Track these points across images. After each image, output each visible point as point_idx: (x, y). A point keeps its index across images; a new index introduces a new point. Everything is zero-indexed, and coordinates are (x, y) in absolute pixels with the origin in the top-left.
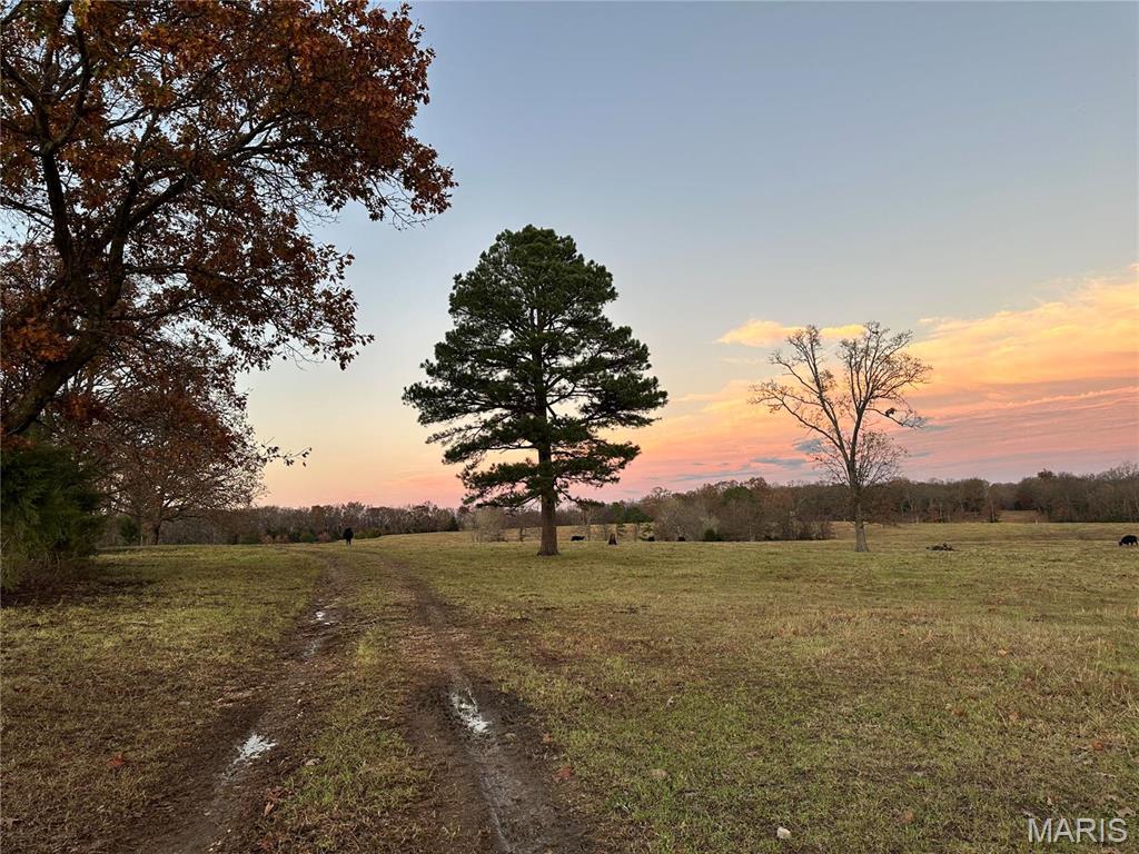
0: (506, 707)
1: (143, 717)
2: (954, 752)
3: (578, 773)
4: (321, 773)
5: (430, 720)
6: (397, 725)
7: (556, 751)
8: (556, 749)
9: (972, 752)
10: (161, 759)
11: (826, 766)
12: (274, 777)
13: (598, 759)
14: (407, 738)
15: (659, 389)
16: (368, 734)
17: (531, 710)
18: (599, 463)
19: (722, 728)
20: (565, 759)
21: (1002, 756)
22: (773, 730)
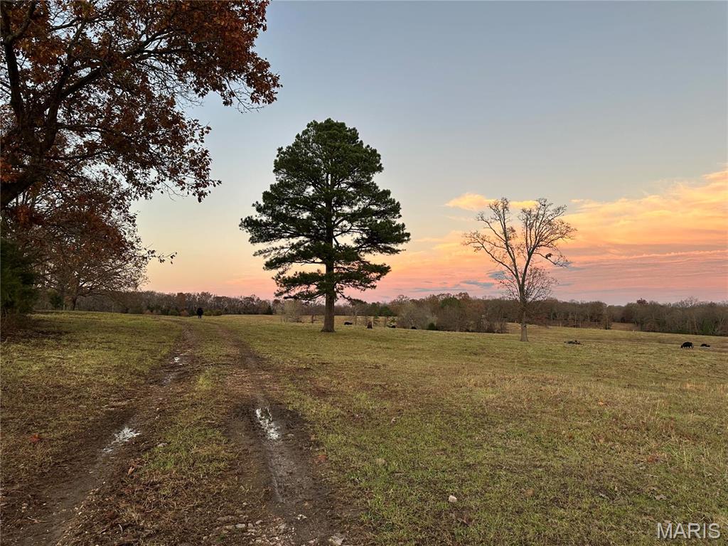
0: (290, 420)
1: (54, 413)
2: (564, 458)
3: (330, 459)
4: (166, 451)
5: (241, 424)
6: (219, 426)
7: (318, 446)
8: (318, 444)
9: (574, 458)
10: (64, 439)
11: (483, 462)
12: (137, 453)
13: (344, 451)
14: (224, 434)
15: (405, 231)
16: (199, 430)
17: (306, 421)
18: (365, 275)
19: (423, 437)
20: (323, 450)
21: (592, 462)
22: (454, 440)
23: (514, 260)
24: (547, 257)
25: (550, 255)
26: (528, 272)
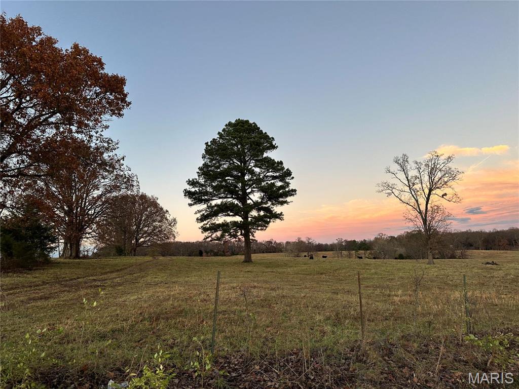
23: (417, 201)
24: (443, 196)
25: (445, 194)
26: (429, 208)
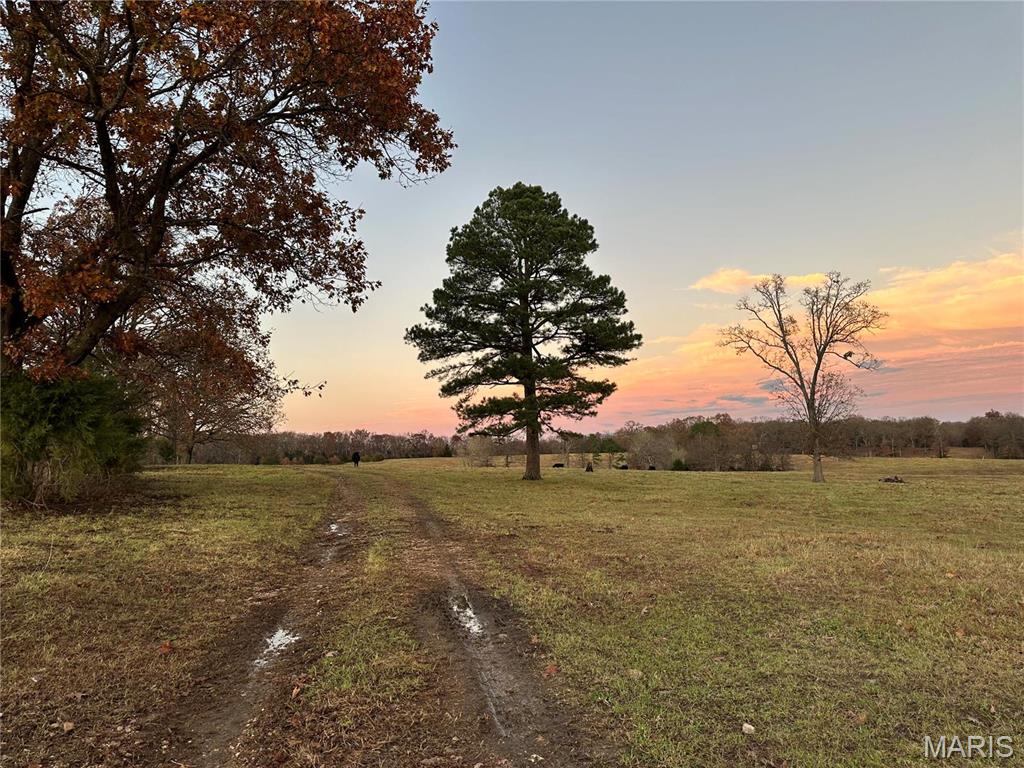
0: (499, 612)
1: (185, 611)
2: (904, 663)
3: (563, 670)
4: (340, 663)
5: (432, 620)
6: (404, 624)
7: (544, 652)
8: (544, 649)
9: (921, 663)
10: (202, 647)
11: (786, 671)
12: (300, 666)
13: (581, 659)
14: (412, 635)
15: (634, 332)
16: (378, 631)
17: (521, 614)
18: (579, 398)
19: (691, 635)
20: (552, 658)
21: (949, 667)
22: (738, 638)
23: (797, 364)
24: (845, 357)
25: (850, 354)
26: (819, 379)
